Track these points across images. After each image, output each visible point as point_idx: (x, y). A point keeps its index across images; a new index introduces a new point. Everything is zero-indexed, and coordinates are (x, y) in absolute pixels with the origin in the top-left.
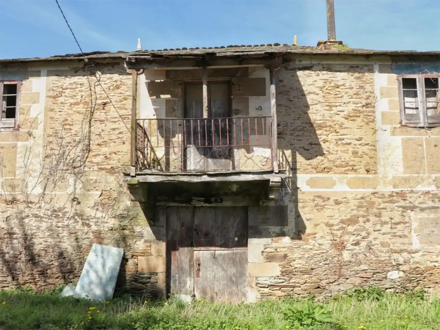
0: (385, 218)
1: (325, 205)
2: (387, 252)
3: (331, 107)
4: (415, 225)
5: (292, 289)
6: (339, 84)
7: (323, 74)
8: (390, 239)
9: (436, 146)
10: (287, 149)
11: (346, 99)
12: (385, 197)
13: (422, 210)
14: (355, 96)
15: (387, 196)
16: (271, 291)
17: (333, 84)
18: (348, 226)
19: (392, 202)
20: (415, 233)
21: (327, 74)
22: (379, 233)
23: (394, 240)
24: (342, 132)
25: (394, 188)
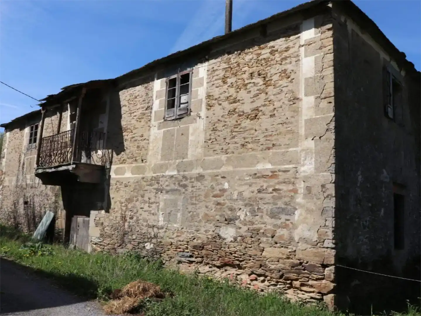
0: (146, 199)
1: (120, 188)
2: (146, 226)
3: (131, 113)
4: (162, 204)
5: (103, 247)
6: (136, 95)
7: (130, 90)
8: (148, 215)
9: (182, 134)
10: (110, 149)
11: (138, 106)
12: (147, 181)
13: (167, 192)
14: (143, 102)
15: (149, 180)
16: (96, 247)
17: (133, 97)
18: (129, 204)
19: (151, 185)
20: (161, 212)
21: (132, 89)
22: (142, 210)
23: (149, 217)
24: (134, 131)
25: (154, 173)
